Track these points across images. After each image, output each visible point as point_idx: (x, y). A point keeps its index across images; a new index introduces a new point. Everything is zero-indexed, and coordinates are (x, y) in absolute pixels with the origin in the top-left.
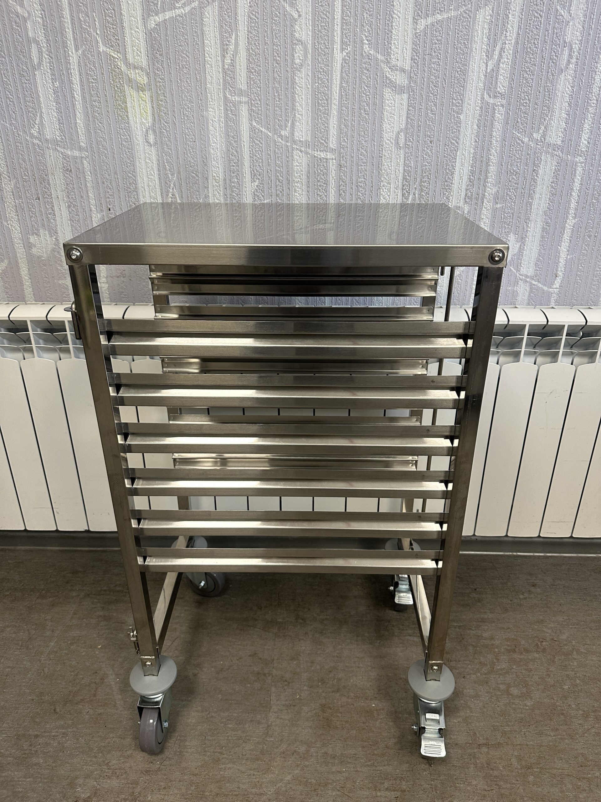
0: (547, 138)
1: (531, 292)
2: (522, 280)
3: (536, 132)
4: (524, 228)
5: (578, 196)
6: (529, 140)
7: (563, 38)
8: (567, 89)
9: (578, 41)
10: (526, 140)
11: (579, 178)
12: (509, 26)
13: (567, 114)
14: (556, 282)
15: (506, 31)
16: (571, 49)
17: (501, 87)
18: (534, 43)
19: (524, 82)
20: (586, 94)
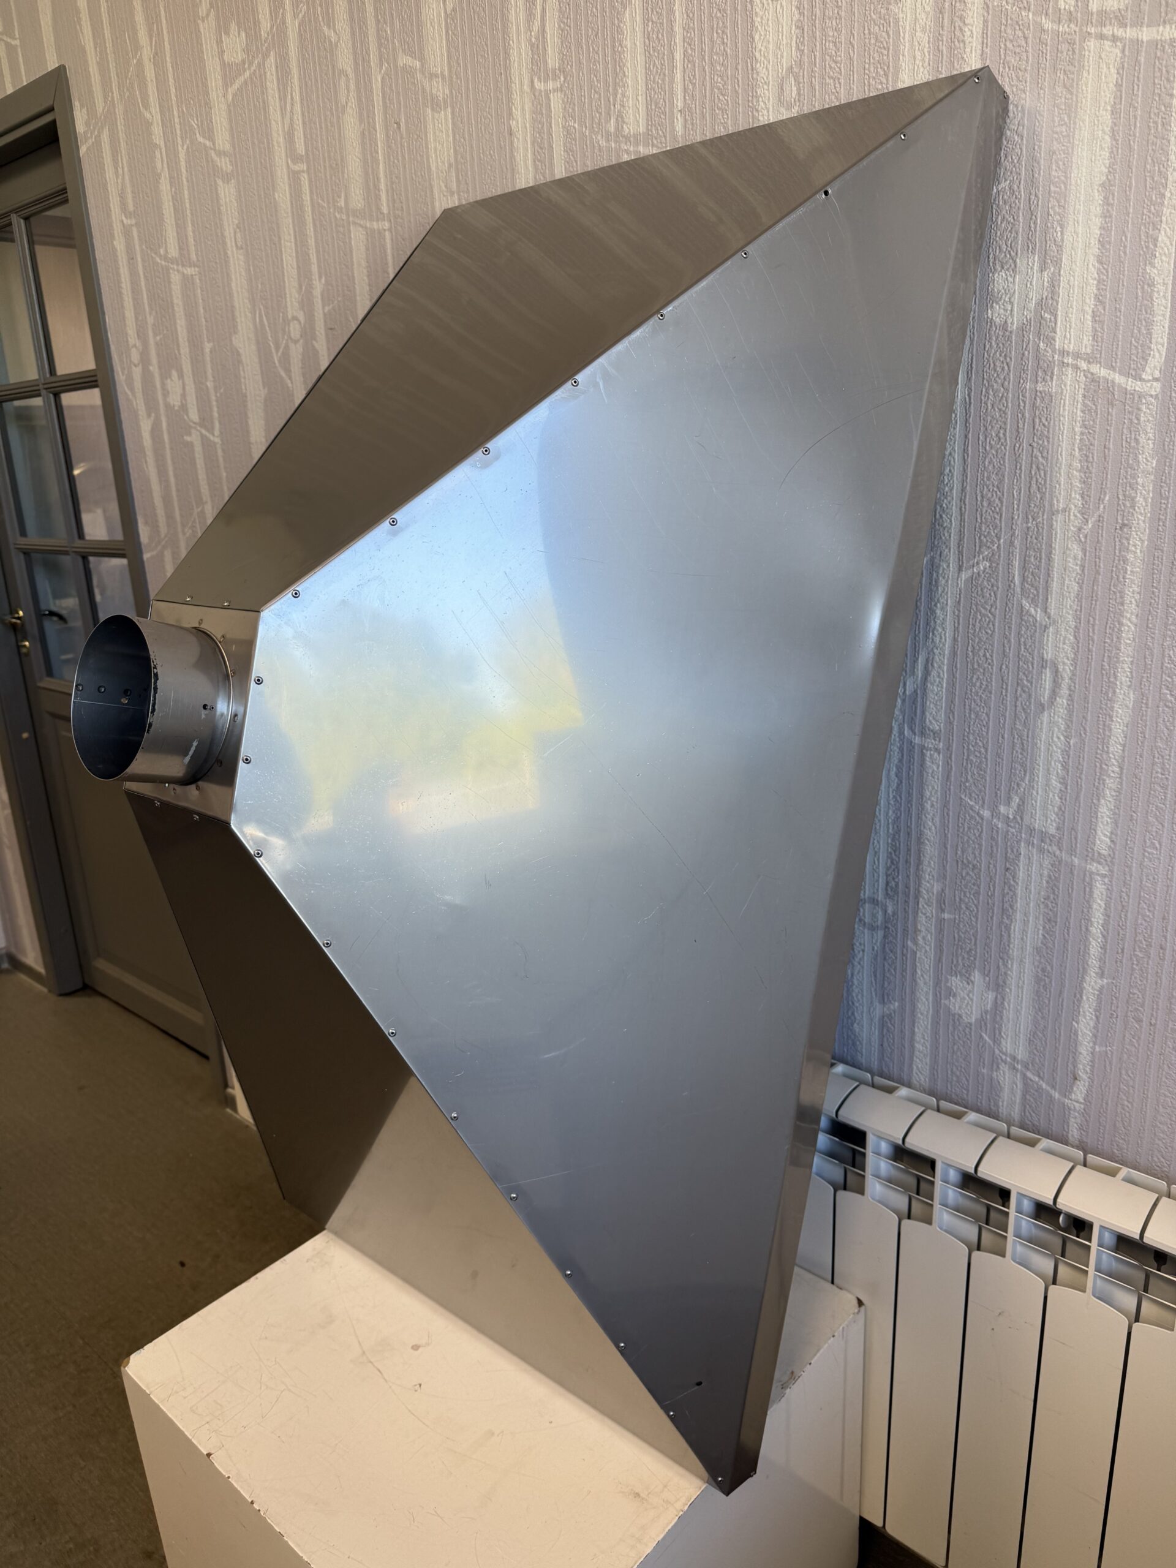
0: (1027, 819)
1: (1025, 1092)
2: (1006, 1063)
3: (1005, 805)
4: (998, 967)
5: (1104, 936)
6: (993, 815)
7: (1039, 653)
8: (1055, 739)
9: (1068, 659)
10: (986, 813)
11: (1099, 902)
12: (938, 627)
13: (1060, 783)
14: (1075, 1089)
15: (933, 634)
16: (1056, 672)
17: (933, 722)
18: (985, 655)
19: (973, 716)
20: (1097, 753)
